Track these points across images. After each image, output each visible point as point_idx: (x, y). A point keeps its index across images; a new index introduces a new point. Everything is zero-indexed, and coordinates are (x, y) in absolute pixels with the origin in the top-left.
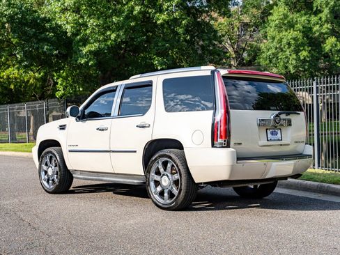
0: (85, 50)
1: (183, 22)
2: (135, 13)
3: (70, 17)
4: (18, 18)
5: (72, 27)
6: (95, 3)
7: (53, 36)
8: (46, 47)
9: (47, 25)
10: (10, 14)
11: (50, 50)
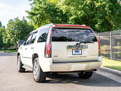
0: (71, 18)
1: (107, 6)
2: (87, 3)
3: (65, 7)
4: (48, 9)
5: (65, 10)
6: (74, 1)
7: (60, 14)
8: (57, 18)
9: (57, 10)
10: (45, 7)
11: (59, 19)
